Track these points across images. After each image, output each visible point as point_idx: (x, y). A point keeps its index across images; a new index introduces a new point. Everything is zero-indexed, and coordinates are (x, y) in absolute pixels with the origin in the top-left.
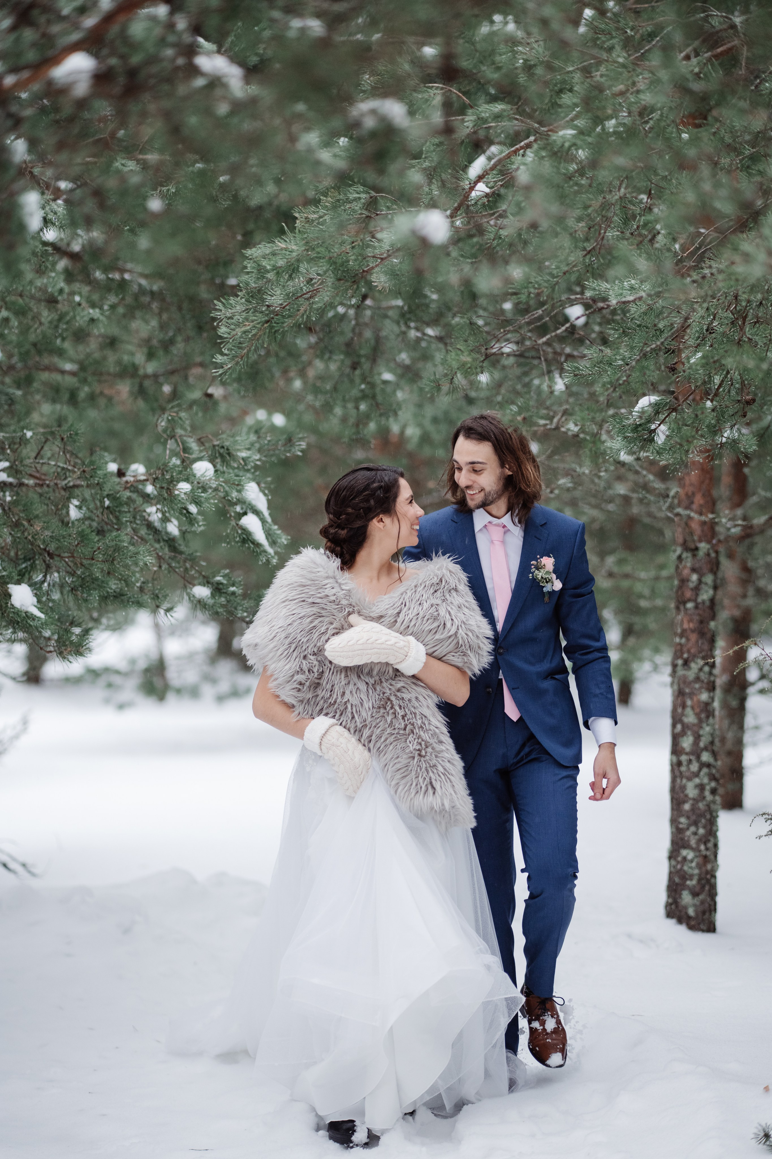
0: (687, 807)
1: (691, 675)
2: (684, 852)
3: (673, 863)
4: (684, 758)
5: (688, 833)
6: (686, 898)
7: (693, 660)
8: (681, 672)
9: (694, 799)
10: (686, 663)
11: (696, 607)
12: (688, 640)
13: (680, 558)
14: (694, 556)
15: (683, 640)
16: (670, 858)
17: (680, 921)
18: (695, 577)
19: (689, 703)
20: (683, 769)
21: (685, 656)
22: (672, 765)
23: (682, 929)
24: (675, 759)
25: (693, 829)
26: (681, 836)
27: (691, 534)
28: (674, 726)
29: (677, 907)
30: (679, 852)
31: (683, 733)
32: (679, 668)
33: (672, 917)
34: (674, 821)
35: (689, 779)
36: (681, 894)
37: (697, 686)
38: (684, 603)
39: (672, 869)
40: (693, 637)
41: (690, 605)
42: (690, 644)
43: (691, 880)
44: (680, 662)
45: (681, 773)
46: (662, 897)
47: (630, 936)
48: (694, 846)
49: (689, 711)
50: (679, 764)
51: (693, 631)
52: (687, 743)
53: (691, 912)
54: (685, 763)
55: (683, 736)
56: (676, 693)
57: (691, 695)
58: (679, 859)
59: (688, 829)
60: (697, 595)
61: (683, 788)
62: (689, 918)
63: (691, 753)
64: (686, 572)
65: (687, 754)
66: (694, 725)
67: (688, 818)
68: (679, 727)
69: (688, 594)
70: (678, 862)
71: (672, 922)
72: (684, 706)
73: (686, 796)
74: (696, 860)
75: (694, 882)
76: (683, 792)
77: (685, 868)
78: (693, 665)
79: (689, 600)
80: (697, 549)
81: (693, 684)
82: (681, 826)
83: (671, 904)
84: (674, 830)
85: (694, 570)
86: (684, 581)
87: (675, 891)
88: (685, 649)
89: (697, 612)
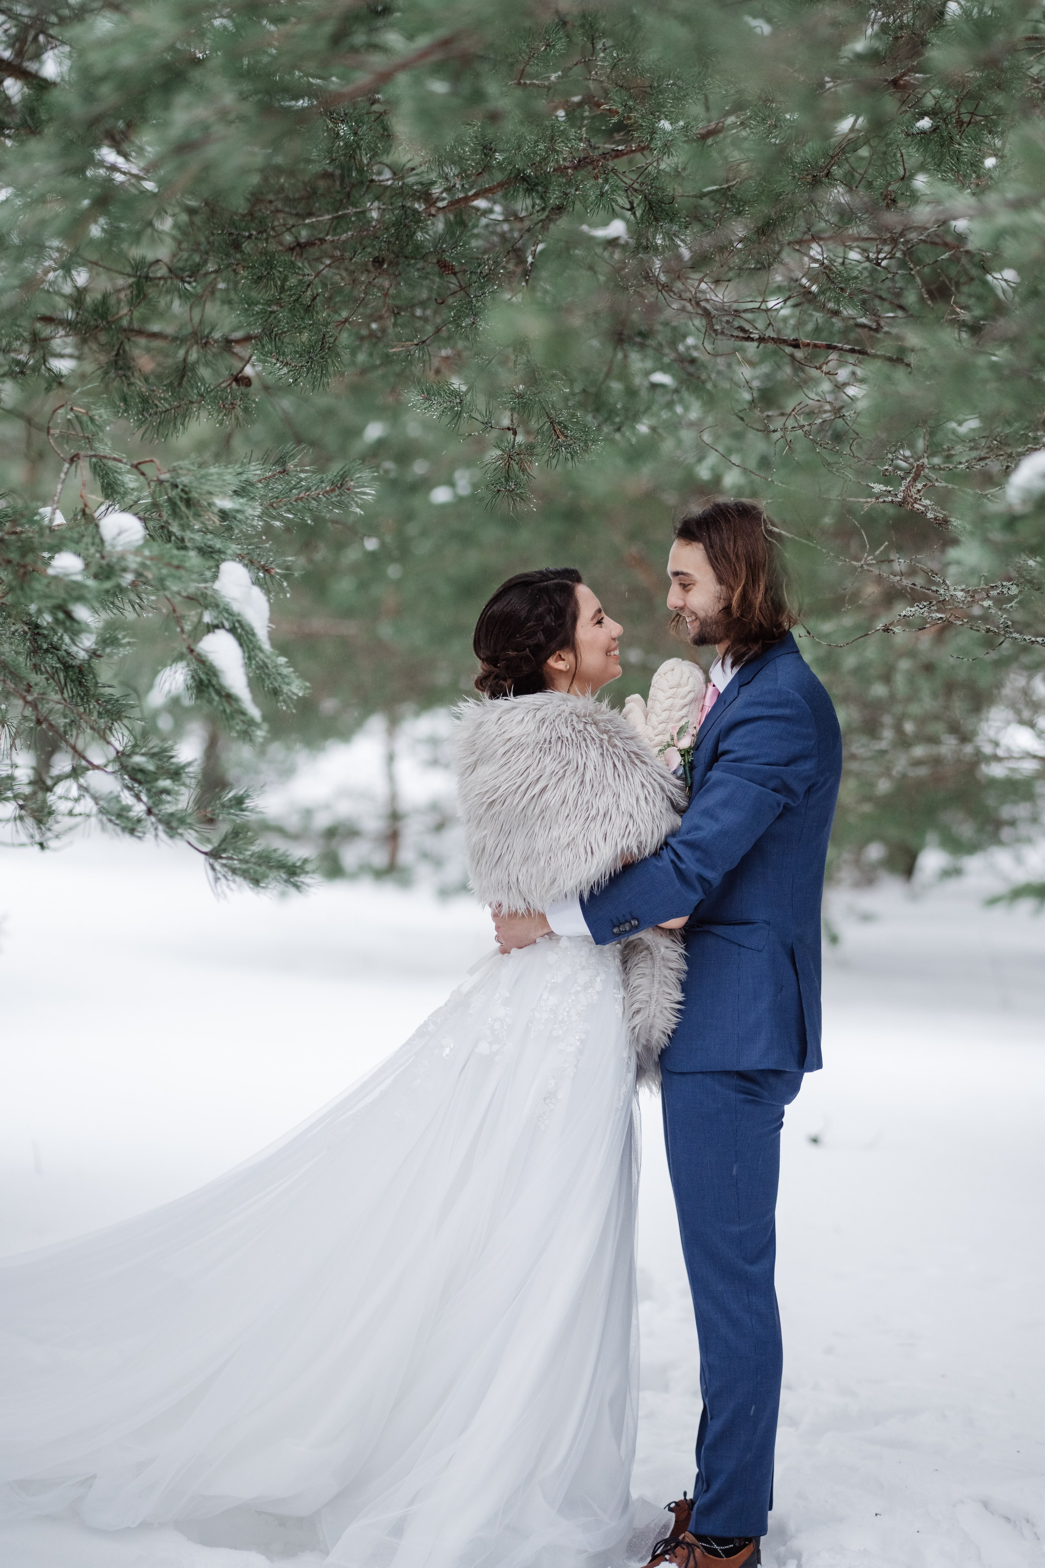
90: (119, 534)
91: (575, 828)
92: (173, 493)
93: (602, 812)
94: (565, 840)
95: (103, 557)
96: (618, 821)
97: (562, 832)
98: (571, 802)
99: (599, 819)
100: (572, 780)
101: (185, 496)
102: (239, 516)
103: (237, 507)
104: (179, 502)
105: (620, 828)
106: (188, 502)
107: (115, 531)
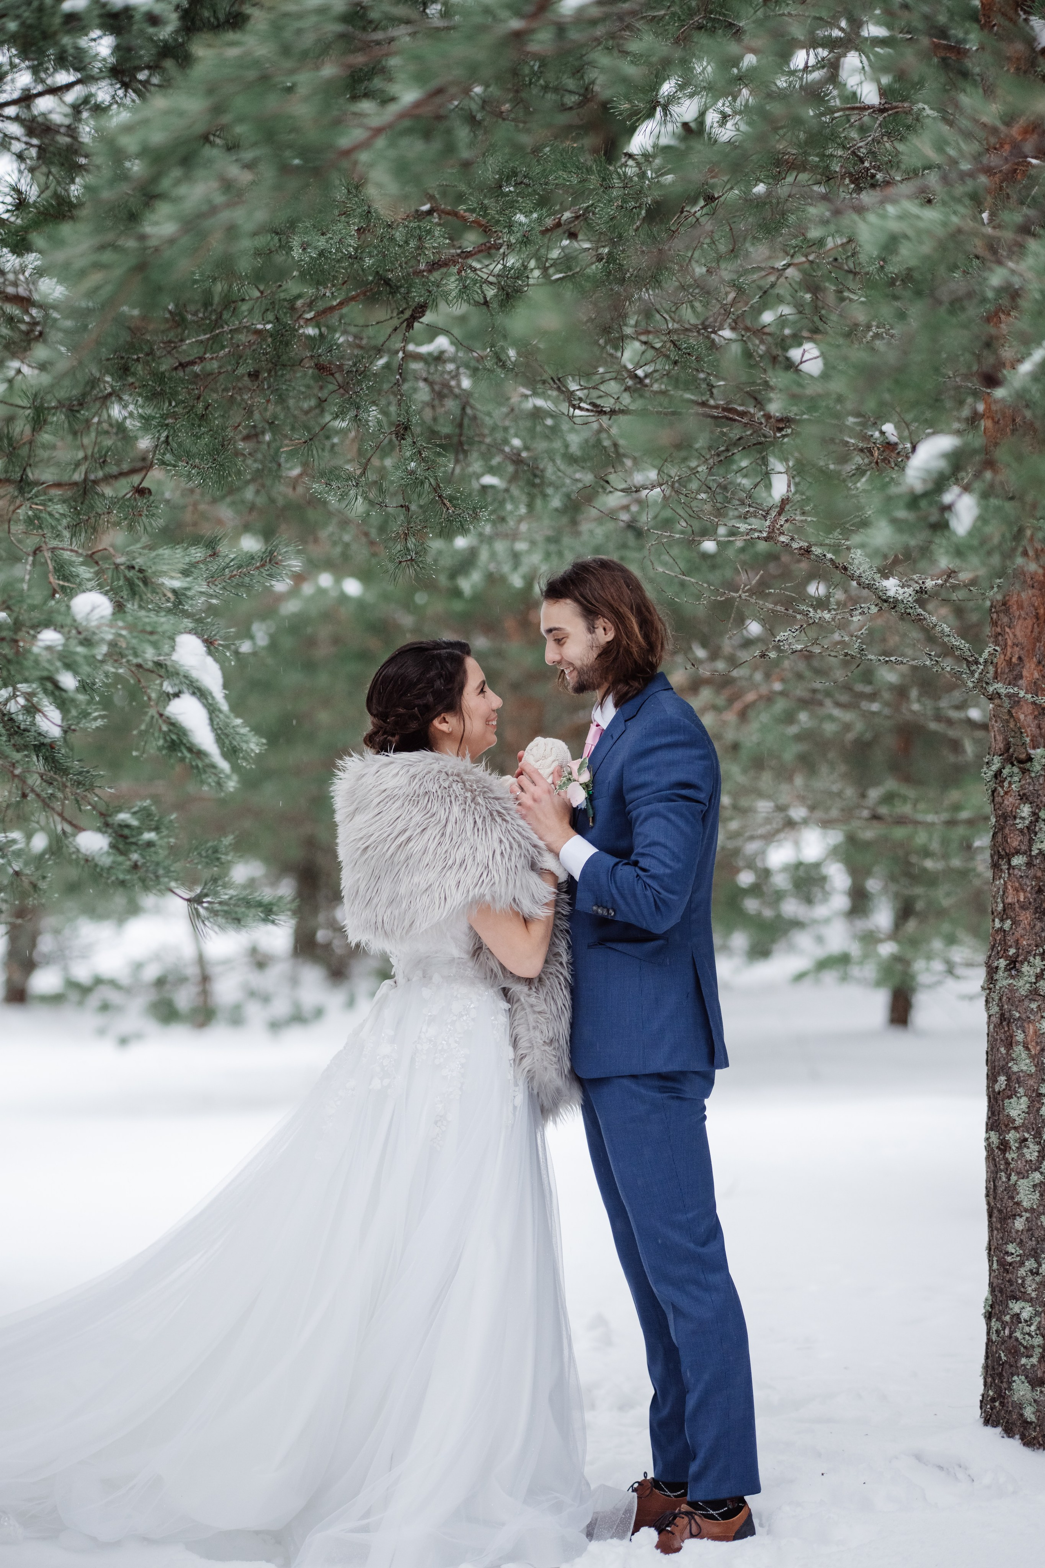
0: (1019, 1224)
1: (1023, 986)
2: (1016, 1307)
3: (996, 1325)
4: (1012, 1136)
5: (1022, 1272)
6: (1021, 1389)
7: (1025, 959)
8: (1003, 981)
9: (1032, 1210)
10: (1013, 964)
11: (1029, 865)
12: (1015, 922)
13: (998, 774)
14: (1024, 771)
15: (1008, 924)
16: (989, 1317)
17: (1009, 1432)
18: (1026, 810)
19: (1020, 1037)
20: (1010, 1156)
21: (1012, 951)
22: (989, 1148)
23: (1015, 1443)
24: (994, 1138)
25: (1030, 1264)
26: (1008, 1277)
27: (1019, 731)
28: (992, 1078)
29: (1001, 1403)
30: (1007, 1306)
31: (1010, 1092)
32: (1001, 973)
33: (995, 1425)
34: (994, 1250)
35: (1023, 1175)
36: (1010, 1383)
37: (1034, 1006)
38: (1009, 857)
39: (994, 1337)
40: (1026, 917)
41: (1017, 861)
42: (1020, 931)
43: (1029, 1356)
44: (1002, 963)
45: (1008, 1163)
46: (976, 1386)
47: (918, 1457)
48: (1034, 1295)
49: (1019, 1050)
50: (1004, 1146)
51: (1023, 907)
52: (1016, 1109)
53: (1029, 1413)
54: (1014, 1145)
55: (1010, 1097)
56: (994, 1019)
57: (1024, 1021)
58: (1007, 1318)
59: (1022, 1264)
60: (1031, 841)
61: (1012, 1190)
62: (1026, 1423)
63: (1025, 1127)
64: (1010, 800)
65: (1016, 1128)
66: (1031, 1075)
67: (1021, 1244)
68: (1002, 1079)
69: (1015, 841)
70: (1004, 1325)
71: (995, 1433)
72: (1010, 1044)
73: (1018, 1204)
74: (1038, 1319)
75: (1034, 1360)
76: (1012, 1198)
77: (1018, 1334)
78: (1025, 968)
79: (1018, 852)
80: (1030, 759)
81: (1026, 1003)
82: (1009, 1259)
83: (993, 1400)
84: (995, 1266)
85: (1024, 798)
86: (1005, 818)
87: (1000, 1375)
88: (1011, 940)
89: (1031, 872)
90: (92, 611)
91: (432, 876)
92: (131, 574)
93: (458, 862)
94: (424, 886)
95: (79, 633)
96: (473, 870)
97: (420, 879)
98: (431, 851)
99: (455, 867)
100: (433, 831)
101: (141, 575)
102: (189, 593)
103: (185, 585)
104: (137, 581)
105: (473, 877)
106: (145, 581)
107: (88, 609)
